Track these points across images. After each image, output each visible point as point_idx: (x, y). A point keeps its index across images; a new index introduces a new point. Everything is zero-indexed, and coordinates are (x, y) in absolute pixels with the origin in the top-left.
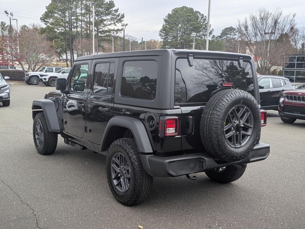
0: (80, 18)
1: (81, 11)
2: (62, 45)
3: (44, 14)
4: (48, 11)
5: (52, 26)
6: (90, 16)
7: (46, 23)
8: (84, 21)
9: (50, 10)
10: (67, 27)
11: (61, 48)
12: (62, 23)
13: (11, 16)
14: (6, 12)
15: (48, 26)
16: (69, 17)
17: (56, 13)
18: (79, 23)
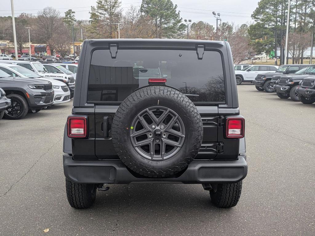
0: (294, 11)
1: (297, 3)
2: (272, 42)
3: (255, 11)
4: (259, 7)
5: (263, 22)
6: (306, 7)
7: (257, 20)
8: (299, 13)
9: (262, 6)
10: (279, 21)
11: (270, 44)
12: (273, 18)
13: (218, 17)
14: (214, 13)
15: (258, 23)
16: (282, 11)
17: (267, 8)
18: (293, 16)
